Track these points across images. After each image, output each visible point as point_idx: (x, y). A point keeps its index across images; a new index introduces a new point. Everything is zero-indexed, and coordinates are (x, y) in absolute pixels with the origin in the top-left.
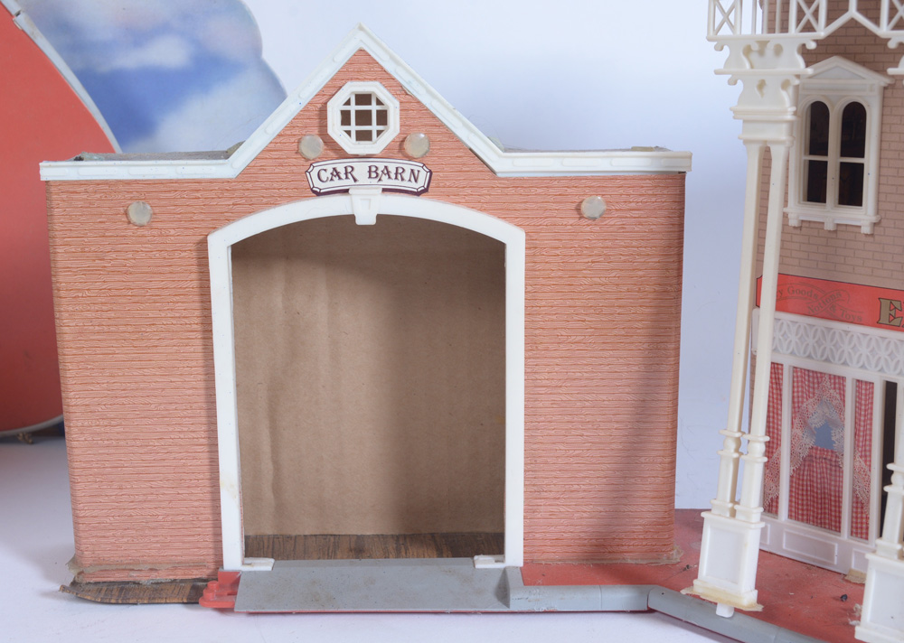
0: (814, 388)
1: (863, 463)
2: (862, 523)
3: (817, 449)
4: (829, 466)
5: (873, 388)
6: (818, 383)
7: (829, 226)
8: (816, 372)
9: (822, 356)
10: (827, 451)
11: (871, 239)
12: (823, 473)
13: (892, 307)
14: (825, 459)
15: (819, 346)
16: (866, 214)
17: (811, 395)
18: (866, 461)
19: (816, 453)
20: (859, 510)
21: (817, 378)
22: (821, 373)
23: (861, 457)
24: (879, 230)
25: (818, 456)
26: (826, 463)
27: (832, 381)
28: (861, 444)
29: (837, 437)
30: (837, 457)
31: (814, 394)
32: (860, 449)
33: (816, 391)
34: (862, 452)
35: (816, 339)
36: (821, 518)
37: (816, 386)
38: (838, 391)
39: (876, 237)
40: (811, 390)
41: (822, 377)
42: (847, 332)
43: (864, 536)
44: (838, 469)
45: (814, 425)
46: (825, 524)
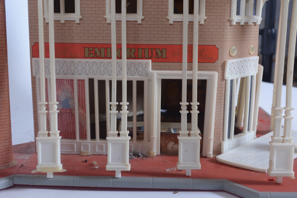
0: (60, 86)
1: (82, 111)
2: (83, 133)
3: (63, 109)
4: (69, 115)
5: (84, 82)
6: (62, 84)
7: (62, 21)
8: (61, 80)
9: (63, 73)
10: (68, 109)
11: (79, 25)
12: (67, 118)
13: (89, 50)
14: (67, 112)
15: (62, 69)
16: (77, 16)
17: (59, 89)
18: (83, 110)
19: (63, 111)
20: (82, 129)
21: (61, 82)
22: (63, 79)
23: (81, 109)
24: (82, 22)
25: (64, 112)
26: (67, 114)
27: (68, 82)
28: (81, 104)
29: (71, 103)
30: (72, 111)
31: (60, 88)
32: (81, 106)
33: (61, 87)
34: (81, 107)
35: (60, 67)
36: (67, 136)
37: (61, 85)
38: (70, 85)
39: (81, 24)
40: (59, 87)
41: (63, 81)
42: (72, 62)
43: (85, 138)
44: (72, 115)
45: (61, 100)
46: (69, 137)
